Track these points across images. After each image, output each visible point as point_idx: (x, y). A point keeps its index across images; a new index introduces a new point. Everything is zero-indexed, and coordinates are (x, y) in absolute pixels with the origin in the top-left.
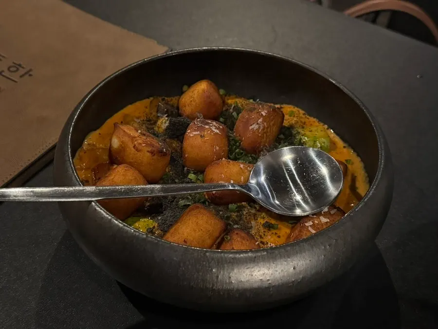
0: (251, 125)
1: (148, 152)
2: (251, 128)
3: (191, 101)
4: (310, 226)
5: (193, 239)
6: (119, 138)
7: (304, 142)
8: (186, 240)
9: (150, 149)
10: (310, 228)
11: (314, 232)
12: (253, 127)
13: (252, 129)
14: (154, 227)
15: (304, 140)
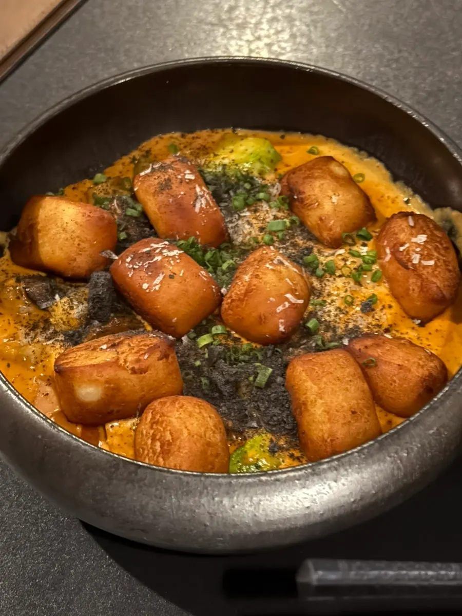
0: (194, 206)
1: (160, 359)
2: (197, 210)
3: (79, 245)
4: (420, 259)
5: (357, 400)
6: (97, 380)
7: (247, 171)
8: (353, 410)
9: (157, 354)
10: (425, 263)
11: (432, 263)
12: (198, 206)
13: (201, 209)
14: (271, 441)
15: (245, 169)
